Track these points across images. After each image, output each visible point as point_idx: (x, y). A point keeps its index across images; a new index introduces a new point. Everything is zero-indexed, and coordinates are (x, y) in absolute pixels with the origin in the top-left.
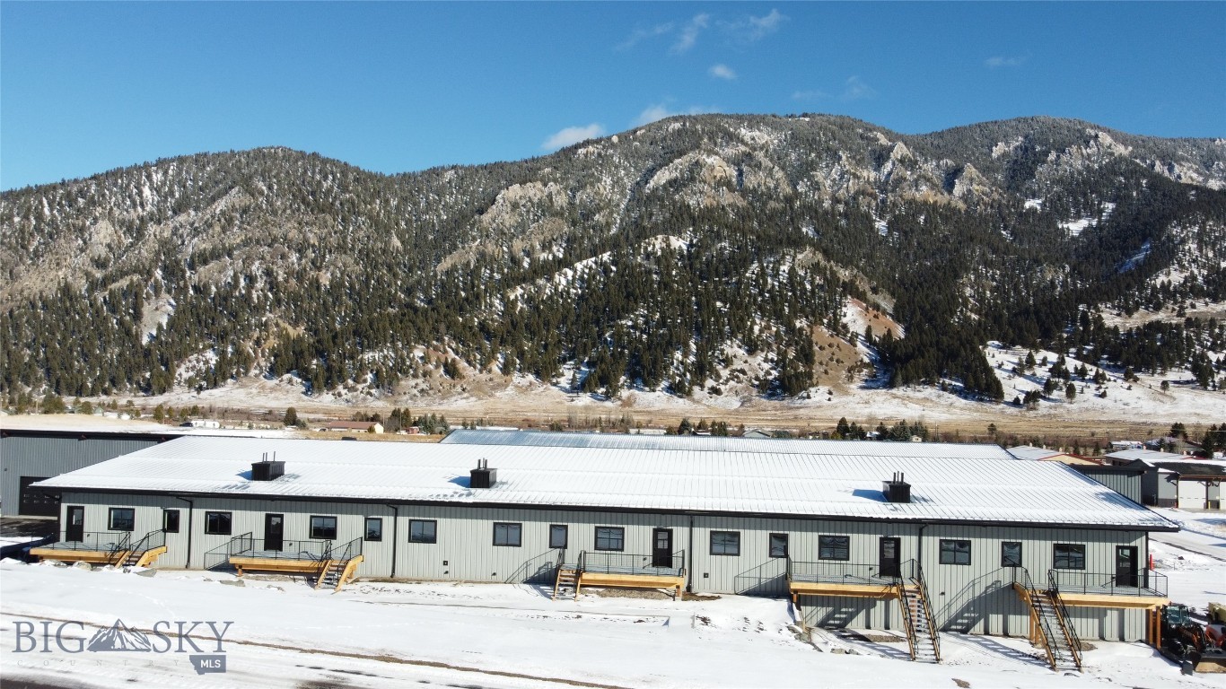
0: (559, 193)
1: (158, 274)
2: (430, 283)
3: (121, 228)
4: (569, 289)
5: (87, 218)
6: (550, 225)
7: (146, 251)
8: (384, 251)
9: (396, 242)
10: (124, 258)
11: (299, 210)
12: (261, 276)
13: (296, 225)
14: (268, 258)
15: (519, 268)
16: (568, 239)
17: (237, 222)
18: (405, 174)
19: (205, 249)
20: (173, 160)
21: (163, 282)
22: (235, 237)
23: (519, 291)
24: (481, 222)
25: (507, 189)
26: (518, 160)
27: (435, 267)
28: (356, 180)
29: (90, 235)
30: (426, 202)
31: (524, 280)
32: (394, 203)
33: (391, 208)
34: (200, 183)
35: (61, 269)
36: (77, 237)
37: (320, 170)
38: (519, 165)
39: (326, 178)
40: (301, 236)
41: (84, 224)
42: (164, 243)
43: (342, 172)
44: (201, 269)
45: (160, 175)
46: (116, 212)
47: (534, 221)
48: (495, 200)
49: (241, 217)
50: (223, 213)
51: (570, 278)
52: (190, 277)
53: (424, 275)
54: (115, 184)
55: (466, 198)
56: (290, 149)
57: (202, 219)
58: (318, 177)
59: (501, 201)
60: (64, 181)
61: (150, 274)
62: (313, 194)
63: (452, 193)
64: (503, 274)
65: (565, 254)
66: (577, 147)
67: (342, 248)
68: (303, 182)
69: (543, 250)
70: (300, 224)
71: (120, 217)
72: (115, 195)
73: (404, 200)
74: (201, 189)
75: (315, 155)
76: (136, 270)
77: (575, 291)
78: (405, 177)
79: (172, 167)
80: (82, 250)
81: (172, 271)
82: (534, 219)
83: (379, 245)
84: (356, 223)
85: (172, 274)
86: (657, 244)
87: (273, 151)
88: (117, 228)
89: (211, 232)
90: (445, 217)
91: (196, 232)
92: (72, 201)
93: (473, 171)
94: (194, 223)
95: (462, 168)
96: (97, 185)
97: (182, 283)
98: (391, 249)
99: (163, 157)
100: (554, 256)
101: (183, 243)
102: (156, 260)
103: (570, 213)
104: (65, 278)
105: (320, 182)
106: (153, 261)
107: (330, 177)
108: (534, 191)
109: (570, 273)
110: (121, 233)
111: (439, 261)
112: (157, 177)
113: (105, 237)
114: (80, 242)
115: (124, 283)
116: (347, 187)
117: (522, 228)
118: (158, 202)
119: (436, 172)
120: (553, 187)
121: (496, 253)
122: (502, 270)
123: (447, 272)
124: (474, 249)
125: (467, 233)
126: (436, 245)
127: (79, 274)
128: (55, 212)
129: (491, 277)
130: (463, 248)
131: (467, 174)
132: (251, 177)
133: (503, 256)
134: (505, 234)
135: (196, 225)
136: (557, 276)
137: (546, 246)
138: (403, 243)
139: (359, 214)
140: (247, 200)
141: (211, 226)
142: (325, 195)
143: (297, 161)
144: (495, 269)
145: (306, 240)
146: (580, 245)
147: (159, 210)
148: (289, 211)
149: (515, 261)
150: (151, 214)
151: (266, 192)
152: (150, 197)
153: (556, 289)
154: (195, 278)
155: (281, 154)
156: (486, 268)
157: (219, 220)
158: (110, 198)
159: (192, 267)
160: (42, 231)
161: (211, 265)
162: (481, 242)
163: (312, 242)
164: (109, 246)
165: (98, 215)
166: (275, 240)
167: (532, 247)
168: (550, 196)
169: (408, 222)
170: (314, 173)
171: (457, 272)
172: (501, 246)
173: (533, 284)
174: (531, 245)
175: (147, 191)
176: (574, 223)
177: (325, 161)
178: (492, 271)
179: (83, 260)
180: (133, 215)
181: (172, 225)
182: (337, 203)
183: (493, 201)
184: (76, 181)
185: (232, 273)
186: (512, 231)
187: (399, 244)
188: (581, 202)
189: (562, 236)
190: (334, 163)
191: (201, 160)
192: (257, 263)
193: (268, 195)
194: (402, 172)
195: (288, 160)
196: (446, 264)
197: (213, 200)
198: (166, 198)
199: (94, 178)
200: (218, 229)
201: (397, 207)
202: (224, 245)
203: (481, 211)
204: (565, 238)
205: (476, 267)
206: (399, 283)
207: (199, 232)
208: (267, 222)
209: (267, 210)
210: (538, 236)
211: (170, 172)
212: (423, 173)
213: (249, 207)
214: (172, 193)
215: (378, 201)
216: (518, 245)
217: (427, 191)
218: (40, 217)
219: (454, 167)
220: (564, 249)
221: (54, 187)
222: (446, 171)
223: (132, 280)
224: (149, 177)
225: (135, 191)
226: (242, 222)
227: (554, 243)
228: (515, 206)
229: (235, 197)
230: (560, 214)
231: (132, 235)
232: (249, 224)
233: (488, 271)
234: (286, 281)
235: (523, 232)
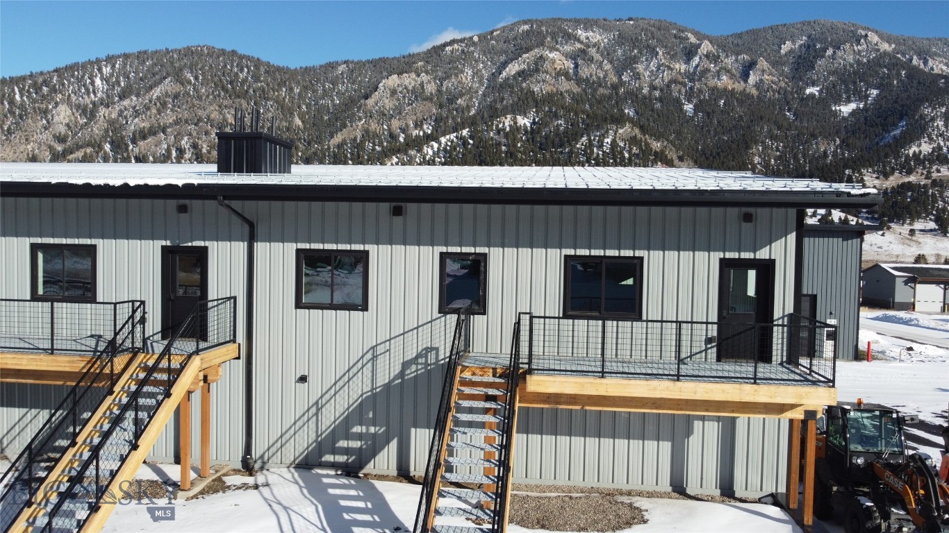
0: (429, 82)
1: (107, 147)
2: (325, 155)
3: (77, 111)
4: (434, 158)
5: (50, 103)
6: (422, 108)
7: (97, 129)
8: (288, 129)
9: (298, 122)
10: (79, 135)
11: (219, 96)
12: (189, 149)
13: (217, 108)
14: (195, 134)
15: (396, 142)
16: (436, 119)
17: (170, 106)
18: (306, 68)
19: (144, 127)
20: (119, 57)
21: (111, 154)
22: (169, 117)
23: (395, 160)
24: (366, 105)
25: (388, 78)
26: (398, 56)
27: (329, 141)
28: (267, 72)
29: (52, 116)
30: (323, 90)
31: (399, 151)
32: (297, 91)
33: (295, 94)
34: (141, 75)
35: (29, 143)
36: (41, 118)
37: (238, 64)
38: (398, 59)
39: (242, 71)
40: (221, 117)
41: (47, 107)
42: (112, 123)
43: (255, 66)
44: (141, 143)
45: (108, 69)
46: (73, 98)
47: (409, 104)
48: (377, 88)
49: (173, 101)
50: (158, 98)
51: (436, 149)
52: (133, 149)
53: (320, 148)
54: (73, 76)
55: (356, 87)
56: (213, 48)
57: (142, 103)
58: (236, 70)
59: (382, 88)
60: (31, 73)
61: (100, 147)
62: (231, 83)
63: (344, 83)
64: (383, 147)
65: (432, 132)
66: (445, 45)
68: (224, 73)
69: (416, 128)
70: (220, 107)
71: (77, 102)
72: (73, 85)
73: (306, 88)
74: (141, 79)
75: (234, 52)
76: (89, 144)
77: (439, 160)
78: (307, 70)
79: (118, 62)
80: (46, 128)
81: (118, 145)
83: (285, 124)
84: (265, 106)
85: (119, 147)
86: (507, 122)
87: (199, 48)
88: (74, 111)
89: (148, 113)
90: (338, 102)
91: (137, 114)
92: (38, 89)
93: (361, 65)
94: (135, 107)
95: (352, 62)
96: (58, 76)
97: (125, 155)
98: (294, 127)
99: (111, 54)
100: (424, 132)
101: (127, 123)
102: (104, 137)
103: (437, 98)
104: (33, 151)
105: (237, 73)
106: (103, 137)
107: (246, 70)
108: (409, 80)
109: (436, 145)
110: (77, 115)
111: (332, 137)
112: (107, 70)
113: (64, 118)
114: (44, 122)
115: (79, 154)
116: (259, 77)
117: (399, 111)
118: (107, 90)
119: (332, 66)
120: (424, 77)
121: (378, 130)
122: (382, 143)
123: (338, 145)
124: (360, 127)
125: (355, 114)
126: (330, 124)
127: (44, 147)
128: (25, 98)
129: (374, 149)
130: (351, 126)
131: (356, 68)
132: (181, 70)
133: (383, 133)
134: (385, 115)
135: (137, 108)
136: (425, 148)
137: (418, 125)
138: (303, 122)
139: (267, 99)
140: (178, 88)
141: (148, 109)
142: (241, 84)
143: (218, 58)
144: (377, 143)
145: (225, 120)
146: (445, 124)
147: (108, 96)
148: (211, 97)
149: (393, 136)
150: (102, 99)
151: (193, 81)
152: (101, 86)
153: (424, 158)
154: (136, 150)
155: (206, 51)
156: (369, 142)
157: (155, 104)
158: (69, 87)
159: (134, 142)
160: (14, 113)
161: (149, 140)
162: (366, 121)
163: (230, 121)
164: (67, 125)
165: (59, 100)
166: (200, 120)
167: (407, 125)
168: (422, 85)
169: (308, 106)
170: (232, 66)
171: (347, 145)
172: (382, 125)
173: (406, 154)
175: (98, 82)
176: (441, 106)
177: (241, 57)
178: (374, 144)
179: (46, 137)
180: (87, 100)
181: (118, 109)
182: (251, 91)
183: (376, 89)
184: (42, 73)
185: (166, 146)
186: (391, 112)
187: (300, 123)
188: (447, 89)
189: (431, 117)
190: (248, 58)
191: (142, 56)
192: (186, 138)
193: (195, 84)
194: (304, 66)
195: (211, 56)
196: (338, 139)
197: (151, 88)
198: (114, 87)
199: (56, 71)
200: (154, 111)
201: (300, 94)
202: (159, 124)
203: (367, 97)
204: (434, 118)
205: (361, 141)
206: (300, 154)
207: (139, 114)
208: (194, 106)
209: (194, 95)
210: (412, 117)
211: (117, 66)
212: (321, 66)
213: (179, 93)
214: (118, 83)
215: (284, 89)
216: (395, 124)
217: (324, 80)
218: (12, 102)
219: (346, 62)
220: (432, 126)
221: (23, 79)
222: (340, 65)
223: (85, 153)
224: (100, 70)
225: (88, 81)
226: (174, 106)
227: (424, 122)
228: (394, 92)
229: (168, 86)
230: (429, 99)
231: (86, 117)
232: (179, 107)
233: (371, 145)
234: (209, 152)
235: (400, 113)
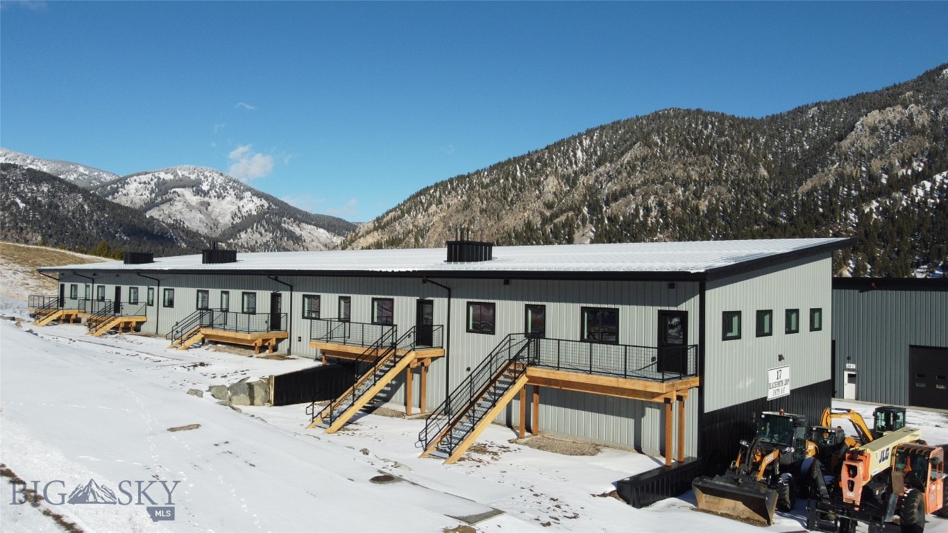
0: (920, 113)
1: (585, 210)
2: (792, 203)
3: (562, 181)
4: (926, 199)
5: (542, 176)
6: (908, 143)
7: (577, 195)
8: (752, 180)
9: (764, 172)
10: (563, 201)
11: (684, 154)
12: (655, 207)
13: (682, 166)
14: (660, 193)
15: (877, 184)
16: (929, 154)
17: (639, 168)
18: (773, 116)
19: (616, 190)
20: (597, 129)
21: (588, 216)
22: (638, 179)
23: (875, 204)
24: (840, 147)
25: (866, 115)
26: (879, 88)
27: (797, 189)
28: (731, 125)
29: (543, 187)
30: (791, 136)
31: (880, 194)
32: (762, 140)
33: (760, 145)
34: (614, 143)
35: (526, 211)
36: (536, 189)
37: (702, 122)
38: (880, 93)
39: (706, 128)
40: (686, 174)
41: (540, 180)
42: (589, 188)
43: (719, 121)
44: (613, 205)
45: (588, 141)
46: (560, 169)
47: (893, 141)
48: (854, 127)
49: (642, 164)
50: (629, 163)
51: (928, 189)
52: (606, 211)
53: (787, 197)
54: (559, 151)
55: (829, 129)
56: (679, 109)
57: (614, 168)
58: (700, 127)
59: (860, 127)
60: (529, 152)
61: (580, 211)
62: (696, 140)
63: (815, 126)
64: (860, 190)
65: (924, 169)
67: (717, 181)
68: (688, 133)
69: (903, 166)
70: (684, 165)
71: (562, 173)
72: (559, 158)
73: (772, 137)
74: (615, 147)
75: (699, 111)
76: (571, 209)
77: (933, 201)
78: (773, 119)
79: (596, 134)
80: (538, 197)
81: (595, 208)
82: (893, 139)
83: (749, 175)
84: (729, 160)
85: (594, 209)
87: (666, 112)
88: (560, 181)
89: (620, 177)
90: (808, 147)
91: (610, 178)
92: (533, 164)
93: (835, 105)
94: (609, 172)
95: (825, 103)
96: (549, 153)
97: (600, 216)
98: (759, 178)
99: (590, 128)
100: (913, 171)
101: (602, 187)
102: (583, 202)
103: (931, 130)
104: (528, 217)
105: (701, 131)
106: (582, 201)
107: (710, 126)
108: (894, 114)
109: (928, 185)
110: (562, 184)
111: (800, 184)
112: (586, 142)
113: (552, 187)
114: (537, 192)
115: (563, 218)
116: (723, 132)
117: (880, 150)
118: (586, 160)
119: (802, 110)
120: (913, 108)
121: (854, 174)
122: (860, 187)
123: (807, 193)
124: (832, 172)
125: (827, 158)
126: (798, 171)
127: (536, 214)
128: (524, 174)
129: (849, 194)
130: (823, 171)
131: (828, 109)
132: (649, 134)
133: (861, 175)
134: (864, 156)
135: (611, 173)
136: (914, 188)
137: (906, 163)
138: (769, 172)
139: (732, 152)
140: (646, 151)
141: (619, 173)
142: (705, 141)
143: (684, 118)
144: (853, 187)
145: (689, 176)
146: (942, 158)
147: (587, 165)
148: (676, 156)
149: (873, 178)
150: (582, 169)
151: (660, 144)
152: (581, 157)
153: (913, 200)
154: (609, 211)
155: (672, 113)
156: (844, 186)
157: (626, 168)
158: (556, 161)
159: (607, 204)
160: (516, 187)
161: (620, 201)
162: (839, 165)
163: (694, 178)
164: (554, 193)
165: (548, 173)
166: (665, 179)
167: (892, 165)
168: (911, 117)
169: (775, 155)
170: (697, 125)
171: (817, 192)
172: (860, 167)
173: (889, 197)
174: (890, 163)
175: (579, 153)
176: (936, 139)
177: (706, 114)
178: (850, 189)
179: (538, 205)
180: (570, 171)
181: (594, 175)
182: (715, 146)
183: (852, 128)
184: (536, 152)
185: (634, 206)
186: (871, 152)
187: (766, 173)
188: (944, 118)
189: (922, 153)
190: (712, 114)
191: (615, 126)
192: (652, 197)
193: (661, 146)
194: (770, 114)
195: (677, 118)
196: (807, 186)
197: (623, 154)
198: (591, 156)
199: (547, 148)
200: (625, 174)
201: (765, 144)
202: (629, 186)
203: (841, 138)
204: (926, 153)
205: (834, 186)
206: (765, 205)
207: (612, 178)
208: (660, 166)
209: (660, 156)
210: (897, 154)
211: (595, 138)
212: (789, 113)
213: (647, 156)
214: (595, 152)
215: (749, 141)
216: (876, 164)
217: (792, 127)
218: (514, 178)
219: (818, 104)
220: (924, 163)
221: (523, 157)
222: (810, 109)
223: (568, 216)
224: (581, 143)
225: (572, 154)
226: (642, 168)
227: (914, 159)
228: (874, 130)
229: (638, 150)
231: (569, 185)
232: (647, 169)
233: (846, 190)
234: (673, 209)
235: (882, 152)
